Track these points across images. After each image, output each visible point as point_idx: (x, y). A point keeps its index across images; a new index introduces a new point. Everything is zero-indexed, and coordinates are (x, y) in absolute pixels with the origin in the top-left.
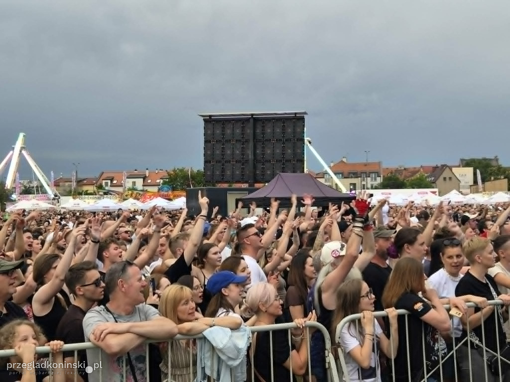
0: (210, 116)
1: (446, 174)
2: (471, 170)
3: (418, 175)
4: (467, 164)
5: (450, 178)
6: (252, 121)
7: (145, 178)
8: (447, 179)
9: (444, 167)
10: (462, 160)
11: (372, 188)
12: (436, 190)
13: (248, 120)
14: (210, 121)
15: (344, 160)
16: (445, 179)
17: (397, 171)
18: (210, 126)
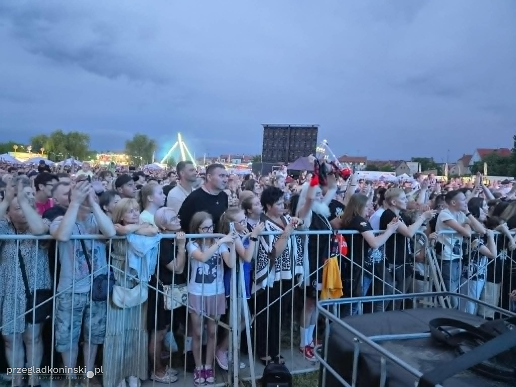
0: (267, 125)
1: (403, 165)
2: (417, 163)
3: (387, 165)
4: (415, 160)
5: (405, 168)
6: (289, 128)
7: (242, 159)
8: (403, 168)
9: (402, 161)
10: (413, 158)
11: (360, 170)
12: (395, 173)
13: (287, 128)
14: (267, 128)
15: (346, 155)
16: (401, 168)
17: (375, 162)
18: (267, 130)
